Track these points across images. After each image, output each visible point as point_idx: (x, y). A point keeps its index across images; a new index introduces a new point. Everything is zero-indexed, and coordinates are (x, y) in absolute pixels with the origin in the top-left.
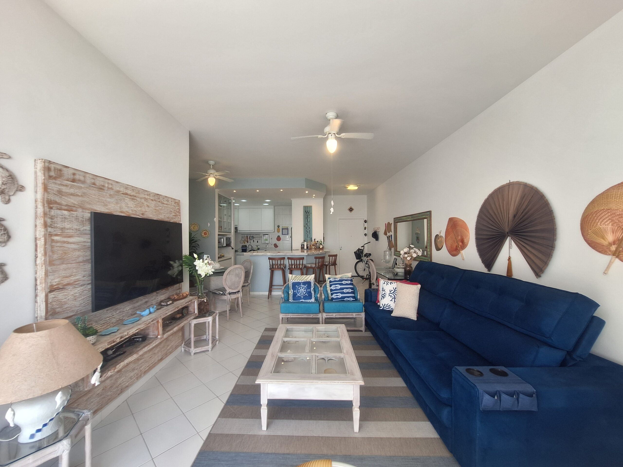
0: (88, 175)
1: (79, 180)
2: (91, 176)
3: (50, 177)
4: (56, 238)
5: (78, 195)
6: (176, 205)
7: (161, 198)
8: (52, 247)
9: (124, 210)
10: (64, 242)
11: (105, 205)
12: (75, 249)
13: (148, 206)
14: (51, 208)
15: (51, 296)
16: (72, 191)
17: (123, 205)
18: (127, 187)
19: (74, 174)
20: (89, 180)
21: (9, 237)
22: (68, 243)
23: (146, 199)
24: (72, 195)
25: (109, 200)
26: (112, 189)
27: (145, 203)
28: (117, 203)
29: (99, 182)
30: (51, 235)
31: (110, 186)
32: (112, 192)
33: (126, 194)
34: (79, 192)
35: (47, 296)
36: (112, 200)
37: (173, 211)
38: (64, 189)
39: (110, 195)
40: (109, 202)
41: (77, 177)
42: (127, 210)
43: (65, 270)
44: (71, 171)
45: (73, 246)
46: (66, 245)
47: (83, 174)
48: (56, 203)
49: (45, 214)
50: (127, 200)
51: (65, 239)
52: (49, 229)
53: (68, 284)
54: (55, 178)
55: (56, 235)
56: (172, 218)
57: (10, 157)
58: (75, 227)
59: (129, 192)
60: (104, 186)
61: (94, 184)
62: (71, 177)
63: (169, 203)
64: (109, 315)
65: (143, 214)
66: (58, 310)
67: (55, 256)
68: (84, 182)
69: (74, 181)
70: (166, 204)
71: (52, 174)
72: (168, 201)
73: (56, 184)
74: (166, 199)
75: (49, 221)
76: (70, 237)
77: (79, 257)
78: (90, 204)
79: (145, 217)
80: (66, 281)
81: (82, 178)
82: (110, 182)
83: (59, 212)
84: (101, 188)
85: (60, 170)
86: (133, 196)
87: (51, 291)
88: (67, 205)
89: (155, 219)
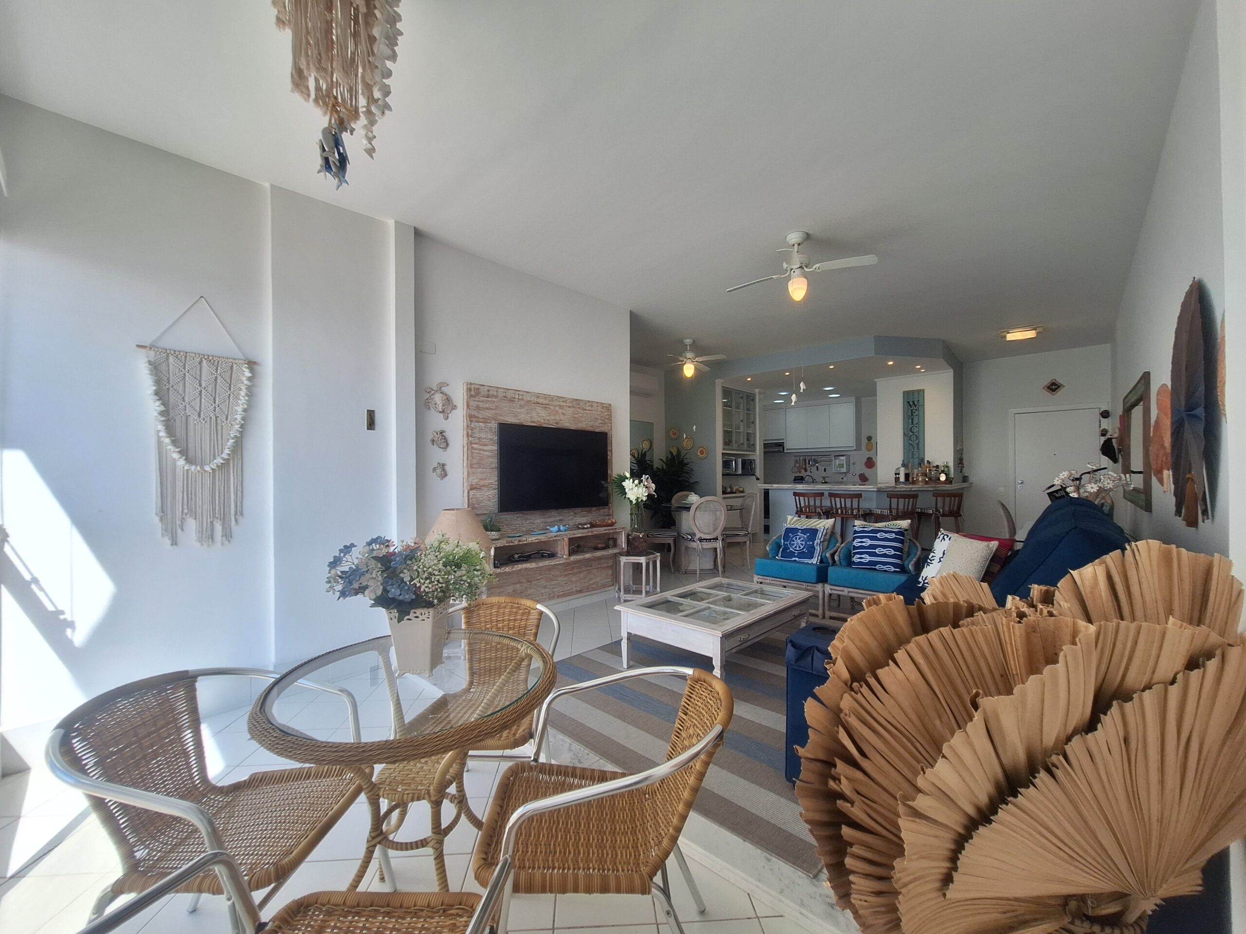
0: (500, 390)
1: (493, 395)
2: (503, 390)
3: (471, 396)
4: (474, 446)
5: (492, 409)
6: (604, 410)
7: (582, 404)
8: (472, 453)
9: (536, 420)
10: (481, 450)
11: (516, 416)
12: (488, 456)
13: (563, 414)
14: (471, 421)
15: (471, 493)
16: (487, 405)
17: (534, 414)
18: (538, 396)
19: (488, 391)
20: (501, 395)
21: (447, 445)
22: (484, 450)
23: (561, 407)
24: (487, 409)
25: (520, 410)
26: (522, 399)
27: (561, 411)
28: (527, 413)
29: (510, 395)
30: (471, 443)
31: (521, 397)
32: (522, 403)
33: (538, 403)
34: (492, 406)
35: (468, 492)
36: (523, 410)
37: (599, 418)
38: (481, 405)
39: (521, 406)
40: (520, 413)
41: (491, 393)
42: (539, 419)
43: (481, 473)
44: (487, 388)
45: (488, 453)
46: (482, 452)
47: (496, 389)
48: (475, 417)
49: (468, 426)
50: (539, 409)
51: (482, 447)
52: (470, 439)
53: (484, 486)
54: (474, 396)
55: (475, 443)
56: (599, 427)
57: (448, 385)
58: (490, 437)
59: (540, 401)
60: (514, 398)
61: (505, 397)
62: (486, 393)
63: (593, 409)
64: (520, 522)
65: (557, 423)
66: (476, 506)
67: (474, 461)
68: (496, 397)
69: (488, 397)
70: (590, 410)
71: (472, 393)
72: (592, 406)
73: (475, 401)
74: (588, 404)
75: (470, 431)
76: (486, 445)
77: (492, 463)
78: (501, 415)
79: (559, 426)
80: (482, 483)
81: (495, 393)
82: (520, 393)
83: (477, 424)
84: (512, 400)
85: (478, 389)
86: (546, 404)
87: (471, 489)
88: (483, 418)
89: (573, 428)
